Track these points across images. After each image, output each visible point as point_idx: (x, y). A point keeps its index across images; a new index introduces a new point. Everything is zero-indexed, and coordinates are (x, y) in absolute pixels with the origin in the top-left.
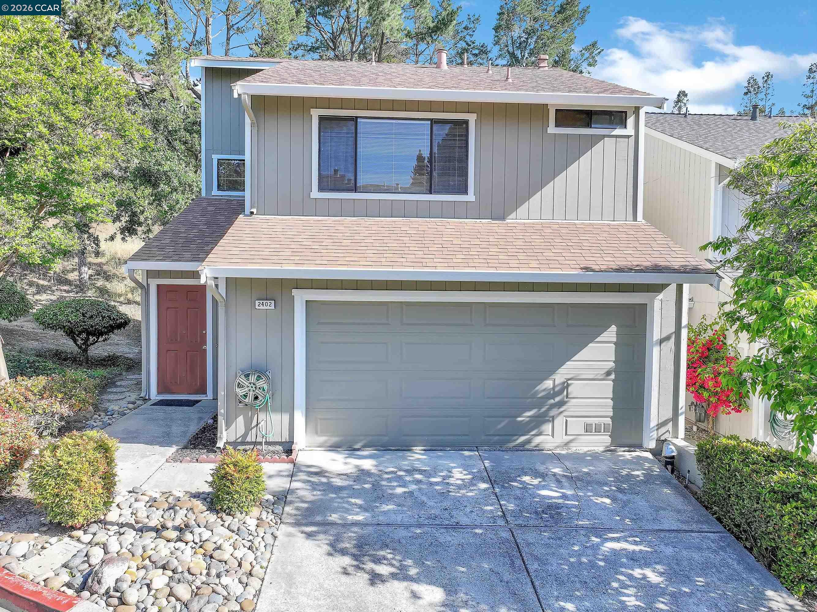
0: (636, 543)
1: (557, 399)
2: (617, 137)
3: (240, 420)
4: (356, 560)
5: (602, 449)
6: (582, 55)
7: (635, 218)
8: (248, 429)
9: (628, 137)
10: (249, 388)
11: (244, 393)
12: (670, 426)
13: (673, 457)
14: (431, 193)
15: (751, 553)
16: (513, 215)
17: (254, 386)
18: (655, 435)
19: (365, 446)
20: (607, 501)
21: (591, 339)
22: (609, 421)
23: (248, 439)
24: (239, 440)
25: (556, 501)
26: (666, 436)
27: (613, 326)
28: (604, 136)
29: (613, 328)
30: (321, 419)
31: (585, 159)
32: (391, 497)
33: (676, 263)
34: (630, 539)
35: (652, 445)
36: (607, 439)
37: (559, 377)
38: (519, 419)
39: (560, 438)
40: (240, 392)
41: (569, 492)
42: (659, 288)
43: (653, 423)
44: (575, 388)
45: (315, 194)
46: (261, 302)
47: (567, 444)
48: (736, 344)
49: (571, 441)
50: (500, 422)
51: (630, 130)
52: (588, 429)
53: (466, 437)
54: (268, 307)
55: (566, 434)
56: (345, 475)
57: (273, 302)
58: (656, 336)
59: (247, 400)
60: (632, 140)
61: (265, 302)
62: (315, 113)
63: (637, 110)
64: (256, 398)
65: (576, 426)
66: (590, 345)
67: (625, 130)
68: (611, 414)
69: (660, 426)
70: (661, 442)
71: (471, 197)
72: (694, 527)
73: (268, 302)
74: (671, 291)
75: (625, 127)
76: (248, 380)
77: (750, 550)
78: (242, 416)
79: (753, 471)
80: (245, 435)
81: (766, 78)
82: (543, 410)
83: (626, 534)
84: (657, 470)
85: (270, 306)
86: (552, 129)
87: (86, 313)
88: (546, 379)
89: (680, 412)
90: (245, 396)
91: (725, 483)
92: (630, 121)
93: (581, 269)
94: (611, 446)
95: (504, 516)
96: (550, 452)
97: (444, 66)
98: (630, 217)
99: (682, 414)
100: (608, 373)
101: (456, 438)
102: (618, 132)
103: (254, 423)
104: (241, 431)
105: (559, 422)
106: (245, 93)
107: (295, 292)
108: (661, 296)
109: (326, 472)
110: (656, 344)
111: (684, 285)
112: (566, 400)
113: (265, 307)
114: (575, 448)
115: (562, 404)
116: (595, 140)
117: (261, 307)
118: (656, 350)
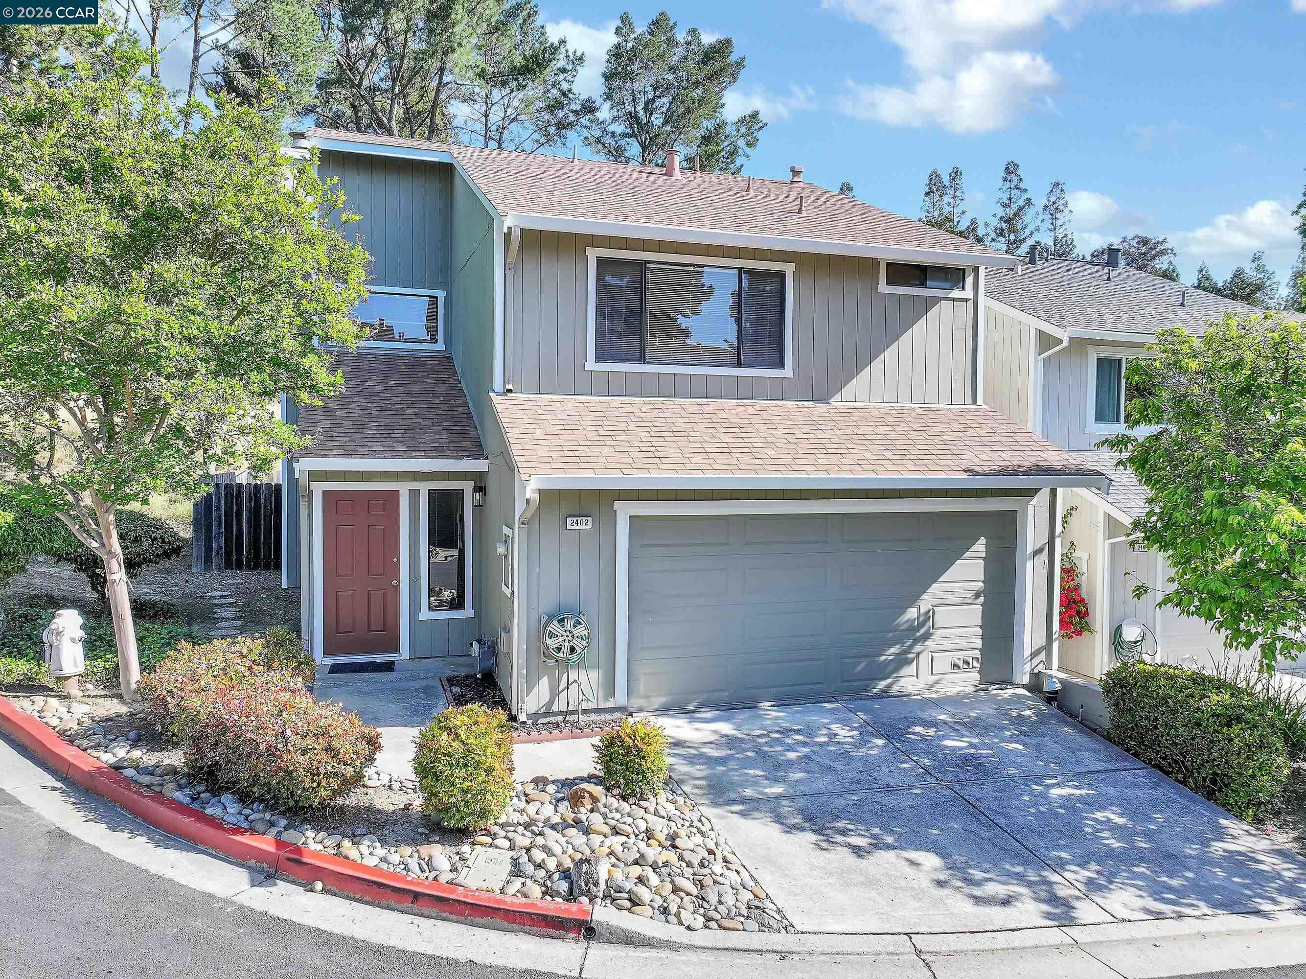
0: (1076, 787)
1: (922, 631)
2: (953, 299)
3: (544, 682)
4: (820, 834)
5: (972, 689)
6: (738, 130)
7: (974, 401)
8: (555, 694)
9: (967, 300)
10: (563, 638)
11: (557, 645)
12: (1043, 656)
13: (1056, 692)
14: (738, 365)
15: (1186, 786)
16: (838, 397)
17: (570, 635)
18: (1027, 668)
19: (700, 706)
20: (1020, 747)
21: (959, 554)
22: (977, 654)
23: (555, 708)
24: (542, 711)
25: (968, 751)
26: (1041, 667)
27: (982, 538)
28: (941, 299)
29: (982, 541)
30: (645, 674)
31: (919, 326)
32: (790, 764)
33: (1057, 464)
34: (1070, 784)
35: (1026, 680)
36: (977, 676)
37: (925, 603)
38: (883, 658)
39: (926, 679)
40: (552, 643)
41: (975, 741)
42: (1031, 492)
43: (1027, 653)
44: (942, 616)
45: (591, 365)
46: (575, 519)
47: (932, 686)
48: (1071, 553)
49: (936, 682)
50: (860, 663)
51: (968, 293)
52: (955, 665)
53: (820, 686)
54: (584, 527)
55: (932, 673)
56: (711, 743)
57: (590, 519)
58: (1030, 549)
59: (560, 655)
60: (971, 303)
61: (579, 519)
62: (592, 254)
63: (976, 270)
64: (573, 650)
65: (943, 663)
66: (958, 562)
67: (963, 292)
68: (980, 645)
69: (1034, 655)
70: (1036, 676)
71: (788, 372)
72: (1118, 765)
73: (584, 519)
74: (1043, 496)
75: (963, 288)
76: (563, 626)
77: (1184, 782)
78: (546, 678)
79: (1188, 696)
80: (550, 703)
81: (953, 175)
82: (907, 644)
83: (1059, 779)
84: (1044, 709)
85: (586, 524)
86: (883, 288)
87: (127, 533)
88: (911, 606)
89: (1054, 637)
90: (559, 649)
91: (1149, 712)
92: (969, 281)
93: (964, 471)
94: (980, 682)
95: (928, 773)
96: (919, 697)
97: (677, 173)
98: (969, 399)
99: (1056, 640)
100: (977, 596)
101: (809, 687)
102: (955, 294)
103: (563, 684)
104: (545, 697)
105: (925, 659)
106: (516, 227)
107: (617, 505)
108: (1034, 501)
109: (685, 742)
110: (1030, 559)
111: (1058, 489)
112: (931, 631)
113: (579, 527)
114: (943, 690)
115: (927, 636)
116: (931, 303)
117: (575, 527)
118: (1029, 565)
